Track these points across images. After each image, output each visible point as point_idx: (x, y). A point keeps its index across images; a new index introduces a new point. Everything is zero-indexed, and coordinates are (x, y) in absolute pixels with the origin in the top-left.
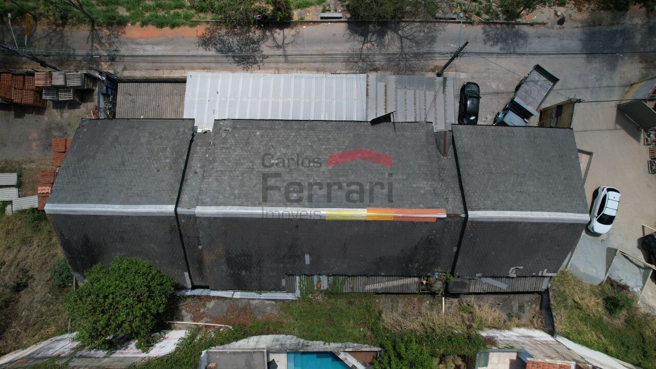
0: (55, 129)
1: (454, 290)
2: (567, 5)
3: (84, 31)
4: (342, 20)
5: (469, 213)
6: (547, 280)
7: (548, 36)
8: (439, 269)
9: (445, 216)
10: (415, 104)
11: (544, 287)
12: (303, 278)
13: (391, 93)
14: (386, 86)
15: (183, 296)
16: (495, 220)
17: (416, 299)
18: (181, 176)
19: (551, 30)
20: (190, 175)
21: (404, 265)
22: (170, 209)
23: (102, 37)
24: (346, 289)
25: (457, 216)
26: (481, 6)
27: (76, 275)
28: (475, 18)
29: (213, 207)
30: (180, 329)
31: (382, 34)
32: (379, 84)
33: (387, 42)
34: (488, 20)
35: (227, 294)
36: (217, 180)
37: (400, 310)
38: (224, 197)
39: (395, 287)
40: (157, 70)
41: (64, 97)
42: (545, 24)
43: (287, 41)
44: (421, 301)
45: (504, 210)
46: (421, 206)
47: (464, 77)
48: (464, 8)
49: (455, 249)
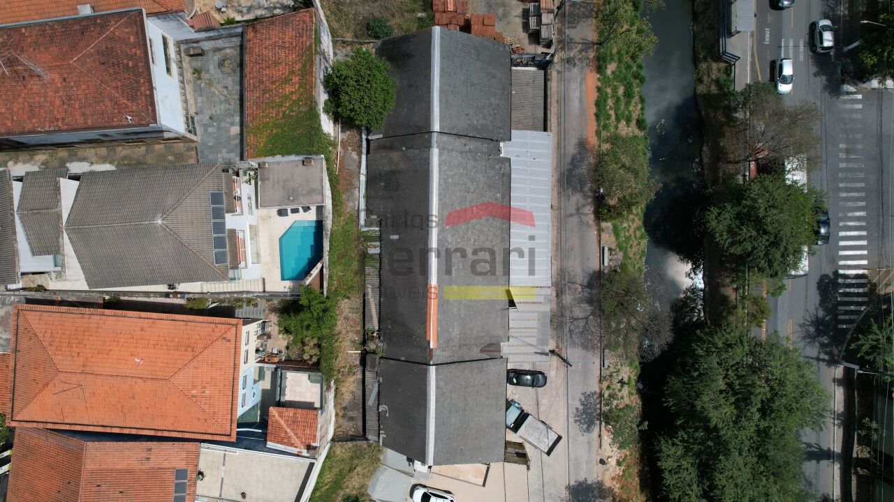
0: (504, 10)
1: (369, 358)
2: (618, 468)
3: (592, 36)
4: (602, 265)
5: (434, 367)
6: (376, 438)
7: (590, 450)
8: (385, 347)
9: (431, 347)
10: (525, 328)
11: (370, 437)
12: (378, 234)
13: (535, 307)
14: (541, 303)
15: (361, 133)
16: (428, 388)
17: (359, 328)
18: (463, 134)
19: (595, 453)
20: (464, 141)
21: (390, 317)
22: (436, 127)
23: (587, 52)
24: (368, 270)
25: (431, 358)
26: (617, 391)
27: (379, 42)
28: (605, 384)
29: (438, 162)
30: (334, 130)
31: (590, 301)
32: (543, 297)
33: (582, 305)
34: (603, 396)
35: (363, 170)
36: (459, 164)
37: (350, 315)
38: (446, 171)
39: (370, 310)
40: (557, 101)
41: (533, 22)
42: (600, 447)
43: (583, 217)
44: (357, 332)
45: (436, 395)
46: (439, 329)
47: (551, 375)
48: (615, 374)
49: (403, 359)
